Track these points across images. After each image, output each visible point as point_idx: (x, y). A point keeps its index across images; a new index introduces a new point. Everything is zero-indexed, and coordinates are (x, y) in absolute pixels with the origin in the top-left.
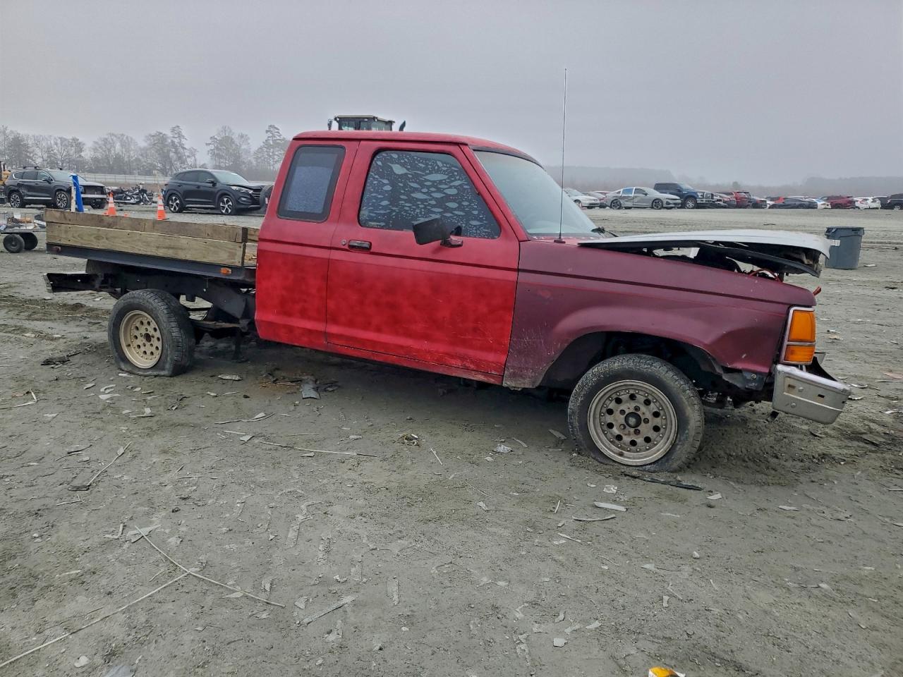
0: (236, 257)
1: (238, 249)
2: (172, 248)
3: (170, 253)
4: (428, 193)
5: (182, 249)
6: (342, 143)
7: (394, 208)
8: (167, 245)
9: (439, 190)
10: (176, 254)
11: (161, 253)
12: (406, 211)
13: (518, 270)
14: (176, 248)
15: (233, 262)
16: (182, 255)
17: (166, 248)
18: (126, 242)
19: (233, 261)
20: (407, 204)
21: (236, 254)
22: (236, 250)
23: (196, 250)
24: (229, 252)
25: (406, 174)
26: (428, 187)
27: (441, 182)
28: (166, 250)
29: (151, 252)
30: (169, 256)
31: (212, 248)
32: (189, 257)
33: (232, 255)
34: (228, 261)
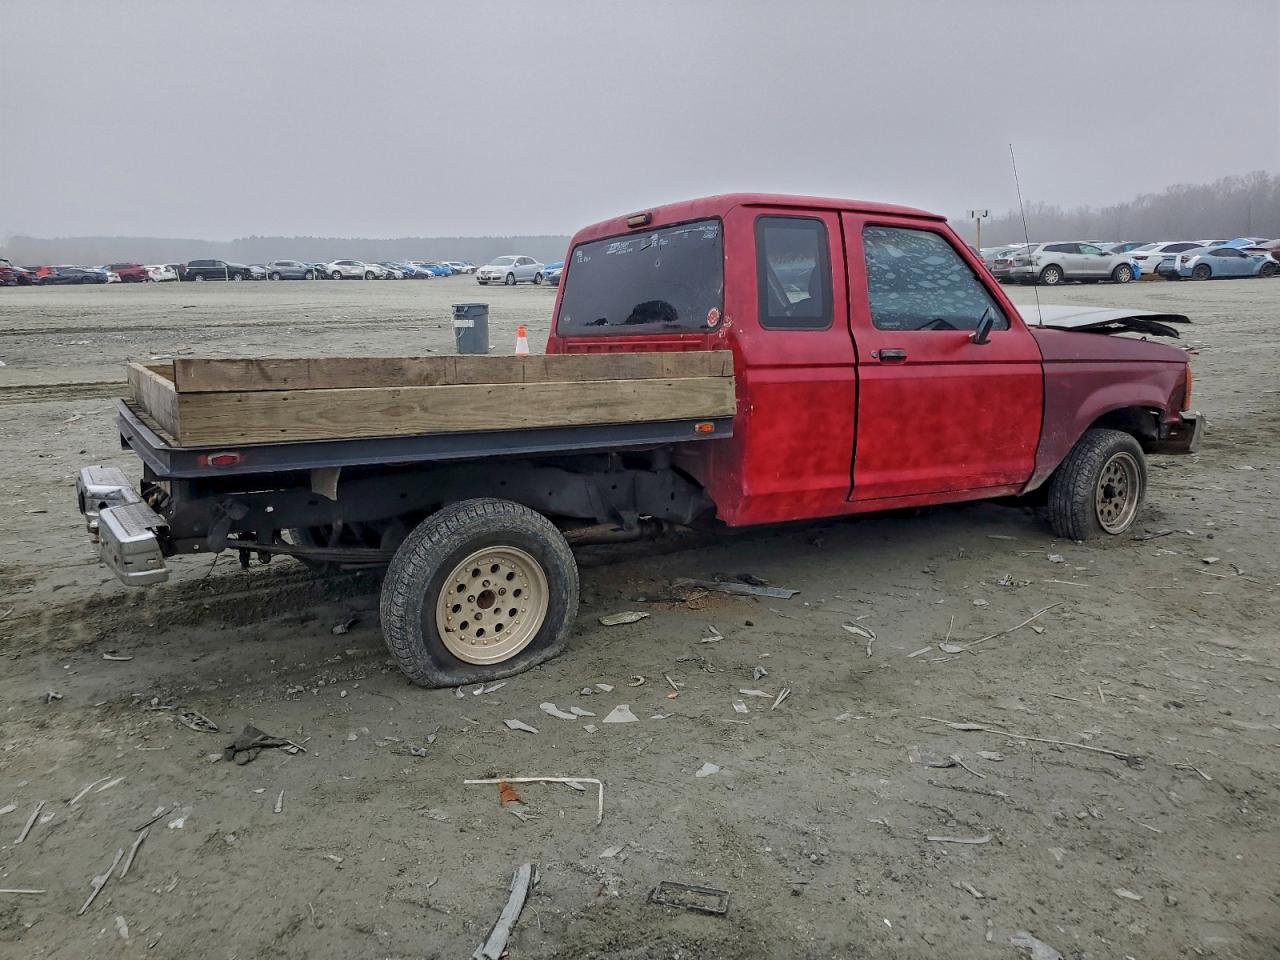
0: (728, 401)
1: (728, 387)
2: (605, 405)
3: (601, 415)
4: (933, 281)
5: (622, 403)
6: (817, 214)
7: (905, 302)
8: (590, 400)
9: (944, 277)
10: (615, 414)
11: (577, 417)
12: (919, 304)
13: (1042, 362)
14: (612, 405)
15: (723, 411)
16: (626, 415)
17: (591, 406)
18: (486, 409)
19: (722, 408)
20: (918, 296)
21: (725, 396)
22: (724, 389)
23: (652, 400)
24: (716, 395)
25: (903, 257)
26: (932, 273)
27: (941, 267)
28: (592, 410)
29: (555, 418)
30: (599, 421)
31: (683, 393)
32: (642, 415)
33: (721, 399)
34: (716, 410)
